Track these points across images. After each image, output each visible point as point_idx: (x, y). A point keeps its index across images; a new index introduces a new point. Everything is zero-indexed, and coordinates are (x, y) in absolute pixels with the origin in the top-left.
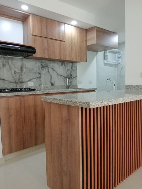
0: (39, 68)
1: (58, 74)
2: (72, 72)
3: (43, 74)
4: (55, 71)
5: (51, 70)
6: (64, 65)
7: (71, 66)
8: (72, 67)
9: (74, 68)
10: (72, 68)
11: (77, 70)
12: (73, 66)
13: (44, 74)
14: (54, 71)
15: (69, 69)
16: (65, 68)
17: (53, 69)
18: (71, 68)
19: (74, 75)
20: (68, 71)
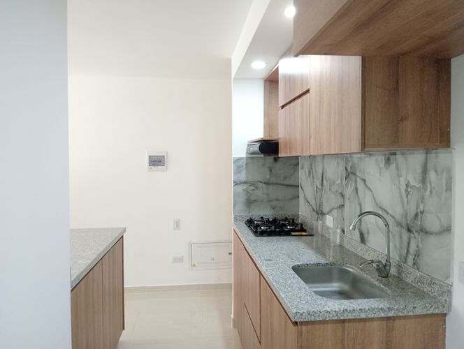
0: (341, 180)
1: (377, 205)
2: (423, 198)
3: (348, 196)
4: (369, 189)
5: (360, 186)
6: (393, 166)
7: (419, 170)
8: (425, 172)
9: (432, 175)
10: (424, 180)
11: (449, 188)
12: (430, 166)
13: (349, 199)
14: (367, 190)
15: (412, 183)
16: (399, 176)
17: (364, 180)
18: (419, 177)
19: (432, 222)
20: (408, 193)
